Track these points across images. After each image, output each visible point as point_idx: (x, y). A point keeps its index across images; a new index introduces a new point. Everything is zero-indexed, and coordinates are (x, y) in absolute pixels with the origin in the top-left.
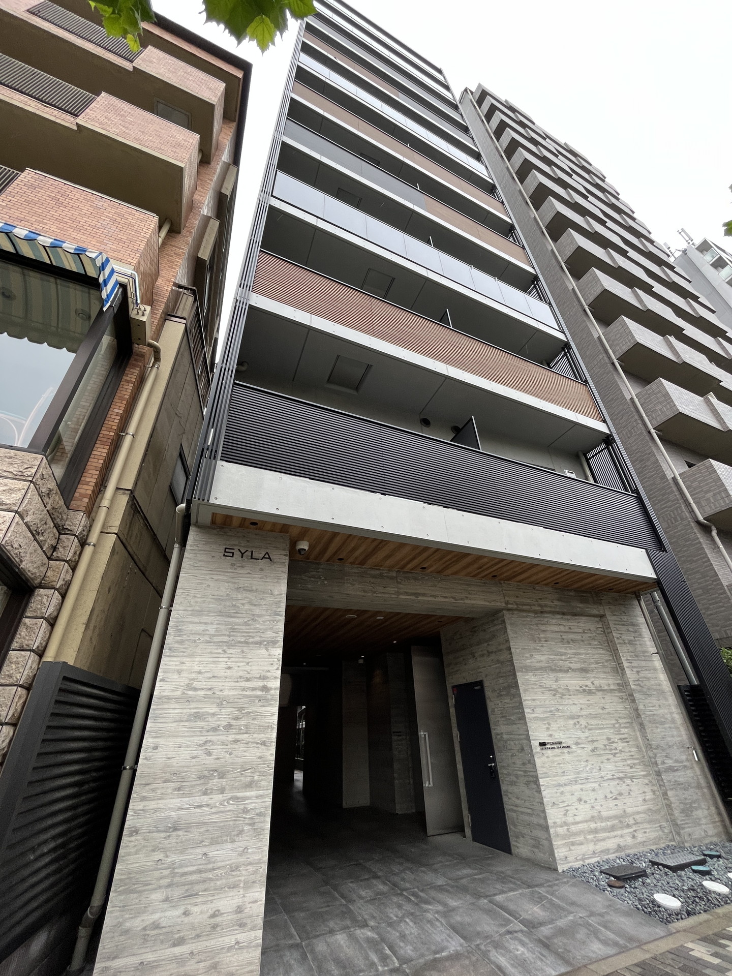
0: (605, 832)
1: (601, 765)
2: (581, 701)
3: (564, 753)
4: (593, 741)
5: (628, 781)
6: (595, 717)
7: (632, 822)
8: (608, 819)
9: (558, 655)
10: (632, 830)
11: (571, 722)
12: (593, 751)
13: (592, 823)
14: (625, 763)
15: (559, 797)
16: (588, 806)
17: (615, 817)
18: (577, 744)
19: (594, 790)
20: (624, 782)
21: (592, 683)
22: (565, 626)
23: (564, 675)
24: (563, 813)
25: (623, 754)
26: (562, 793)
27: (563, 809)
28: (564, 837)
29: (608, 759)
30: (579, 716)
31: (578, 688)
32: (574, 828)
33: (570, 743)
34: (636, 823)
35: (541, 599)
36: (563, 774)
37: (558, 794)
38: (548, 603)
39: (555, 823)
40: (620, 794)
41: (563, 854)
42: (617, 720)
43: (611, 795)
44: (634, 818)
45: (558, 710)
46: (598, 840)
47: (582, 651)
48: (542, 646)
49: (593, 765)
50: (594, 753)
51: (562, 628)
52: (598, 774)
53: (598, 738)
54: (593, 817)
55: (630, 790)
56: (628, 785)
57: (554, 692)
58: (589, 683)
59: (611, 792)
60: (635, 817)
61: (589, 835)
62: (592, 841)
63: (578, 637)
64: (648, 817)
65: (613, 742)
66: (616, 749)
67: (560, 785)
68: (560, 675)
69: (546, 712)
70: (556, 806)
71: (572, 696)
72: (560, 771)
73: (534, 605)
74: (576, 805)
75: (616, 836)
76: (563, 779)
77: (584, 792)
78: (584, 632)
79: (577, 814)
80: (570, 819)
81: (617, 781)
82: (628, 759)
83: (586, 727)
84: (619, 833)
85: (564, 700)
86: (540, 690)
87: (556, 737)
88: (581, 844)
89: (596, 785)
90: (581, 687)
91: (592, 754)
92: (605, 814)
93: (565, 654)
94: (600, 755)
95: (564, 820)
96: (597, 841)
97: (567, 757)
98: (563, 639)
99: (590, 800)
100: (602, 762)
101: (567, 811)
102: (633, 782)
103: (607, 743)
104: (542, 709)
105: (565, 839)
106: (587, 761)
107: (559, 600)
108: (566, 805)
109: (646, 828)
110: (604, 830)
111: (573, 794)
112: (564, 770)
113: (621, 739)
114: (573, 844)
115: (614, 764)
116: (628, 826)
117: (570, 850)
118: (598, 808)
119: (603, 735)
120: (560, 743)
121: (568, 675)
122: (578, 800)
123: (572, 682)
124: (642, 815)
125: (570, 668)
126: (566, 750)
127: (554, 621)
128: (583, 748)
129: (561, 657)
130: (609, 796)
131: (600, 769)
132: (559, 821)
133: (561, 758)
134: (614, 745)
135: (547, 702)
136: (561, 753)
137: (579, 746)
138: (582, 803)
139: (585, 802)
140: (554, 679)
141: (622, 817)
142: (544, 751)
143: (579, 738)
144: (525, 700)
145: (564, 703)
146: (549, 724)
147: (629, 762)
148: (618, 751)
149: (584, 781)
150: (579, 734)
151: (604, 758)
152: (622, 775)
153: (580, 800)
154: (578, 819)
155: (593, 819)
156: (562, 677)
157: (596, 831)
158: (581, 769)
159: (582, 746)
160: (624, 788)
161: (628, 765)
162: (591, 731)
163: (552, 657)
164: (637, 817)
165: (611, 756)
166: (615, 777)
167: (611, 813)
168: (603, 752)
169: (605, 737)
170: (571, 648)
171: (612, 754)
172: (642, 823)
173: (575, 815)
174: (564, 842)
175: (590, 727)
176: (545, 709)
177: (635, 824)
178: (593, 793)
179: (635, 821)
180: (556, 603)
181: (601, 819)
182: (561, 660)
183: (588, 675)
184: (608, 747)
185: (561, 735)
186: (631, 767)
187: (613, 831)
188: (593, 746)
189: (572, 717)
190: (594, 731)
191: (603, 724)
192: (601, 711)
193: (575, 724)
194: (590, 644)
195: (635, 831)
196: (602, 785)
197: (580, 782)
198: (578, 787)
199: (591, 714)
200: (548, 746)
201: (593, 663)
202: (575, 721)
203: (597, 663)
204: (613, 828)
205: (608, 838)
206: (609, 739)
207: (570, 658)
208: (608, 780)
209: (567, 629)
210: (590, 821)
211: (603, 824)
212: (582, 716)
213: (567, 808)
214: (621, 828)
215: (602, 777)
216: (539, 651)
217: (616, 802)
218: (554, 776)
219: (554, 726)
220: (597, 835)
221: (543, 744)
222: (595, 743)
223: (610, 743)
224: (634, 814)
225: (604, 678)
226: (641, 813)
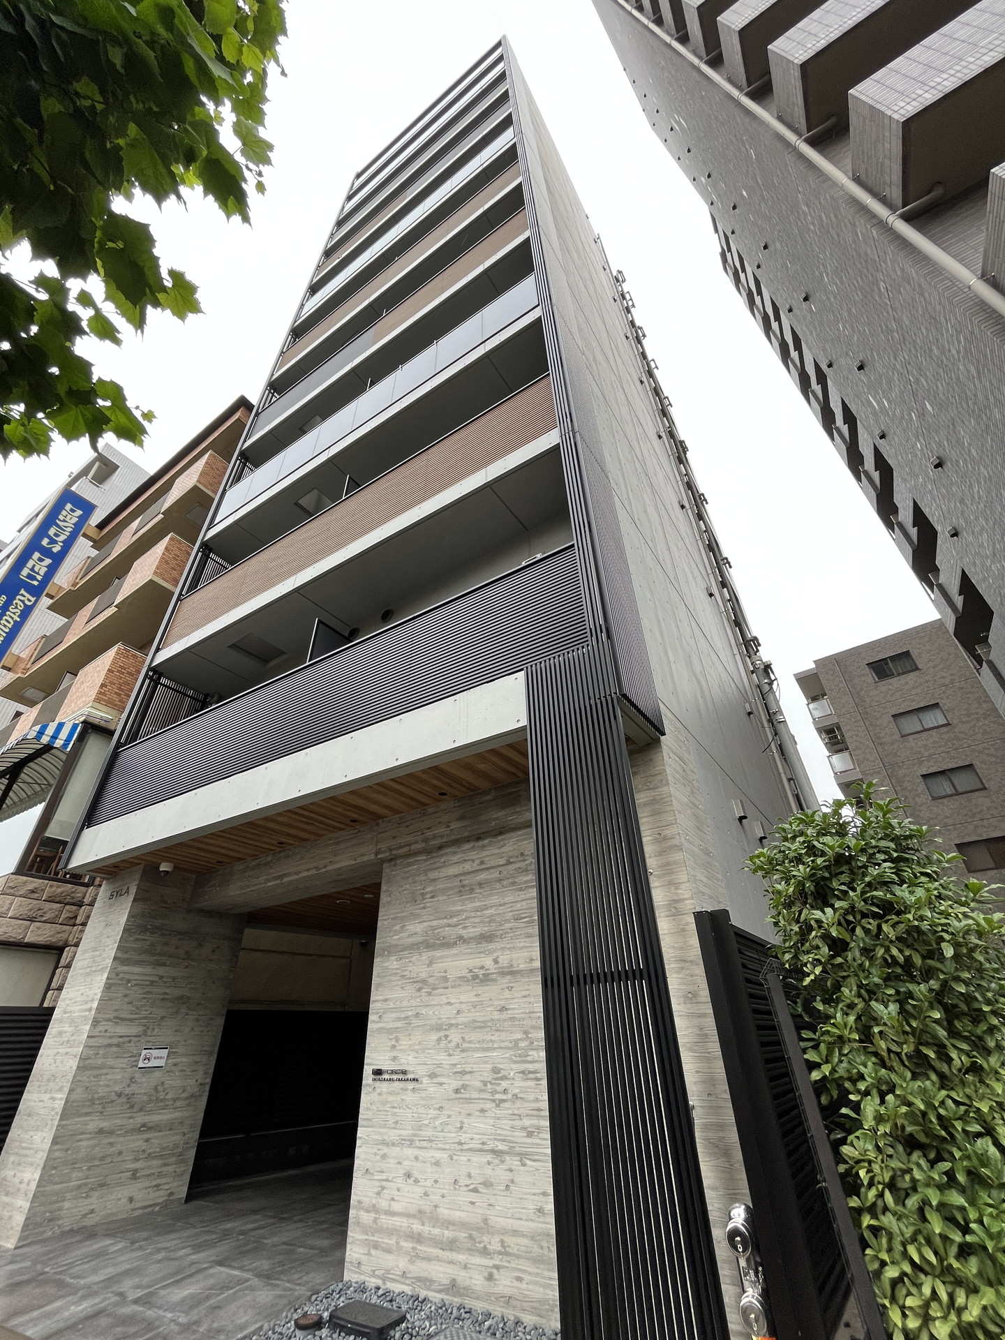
0: (435, 1247)
1: (466, 1121)
2: (463, 998)
3: (407, 1090)
4: (463, 1073)
5: (514, 1162)
6: (482, 1026)
7: (495, 1245)
8: (448, 1224)
9: (446, 918)
10: (490, 1263)
11: (434, 1037)
12: (457, 1091)
13: (415, 1221)
14: (518, 1123)
15: (378, 1162)
16: (419, 1190)
17: (463, 1225)
18: (433, 1075)
19: (437, 1164)
20: (503, 1162)
21: (496, 961)
22: (473, 861)
23: (446, 952)
24: (376, 1190)
25: (518, 1104)
26: (384, 1156)
27: (378, 1184)
28: (365, 1230)
29: (483, 1111)
30: (452, 1025)
31: (465, 973)
32: (385, 1221)
33: (420, 1072)
34: (505, 1252)
35: (429, 829)
36: (394, 1126)
37: (378, 1157)
38: (441, 830)
39: (359, 1202)
40: (487, 1184)
41: (357, 1255)
42: (526, 1033)
43: (468, 1182)
44: (502, 1242)
45: (417, 1015)
46: (417, 1256)
47: (495, 900)
48: (424, 908)
49: (449, 1116)
50: (458, 1096)
51: (468, 867)
52: (454, 1135)
53: (476, 1068)
54: (420, 1212)
55: (512, 1181)
56: (511, 1170)
57: (419, 985)
58: (488, 962)
59: (469, 1176)
60: (506, 1239)
61: (406, 1241)
62: (407, 1253)
63: (494, 875)
64: (536, 1249)
65: (504, 1078)
66: (505, 1091)
67: (384, 1143)
68: (438, 953)
69: (399, 1019)
70: (368, 1176)
71: (450, 990)
72: (391, 1120)
73: (417, 842)
74: (400, 1181)
75: (451, 1262)
76: (393, 1135)
77: (418, 1164)
78: (509, 863)
79: (396, 1198)
80: (383, 1204)
81: (489, 1157)
82: (527, 1116)
83: (458, 1046)
84: (461, 1257)
85: (431, 998)
86: (400, 983)
87: (403, 1061)
88: (388, 1251)
89: (444, 1156)
90: (471, 971)
91: (454, 1096)
92: (444, 1212)
93: (460, 912)
94: (469, 1101)
95: (374, 1201)
96: (415, 1257)
97: (410, 1097)
98: (463, 886)
99: (426, 1180)
100: (469, 1115)
101: (383, 1188)
102: (524, 1165)
103: (489, 1079)
104: (393, 1015)
105: (367, 1235)
106: (441, 1108)
107: (461, 818)
108: (385, 1178)
109: (524, 1271)
110: (437, 1242)
111: (399, 1163)
112: (399, 1118)
113: (523, 1072)
114: (376, 1246)
115: (492, 1121)
116: (485, 1252)
117: (369, 1254)
118: (435, 1198)
119: (486, 1063)
120: (404, 1072)
121: (453, 951)
122: (405, 1174)
123: (458, 963)
124: (526, 1242)
125: (461, 938)
126: (411, 1085)
127: (455, 858)
128: (441, 1084)
129: (450, 921)
130: (464, 1181)
131: (461, 1128)
132: (366, 1201)
133: (398, 1098)
134: (504, 1084)
135: (405, 1003)
136: (401, 1089)
137: (435, 1080)
138: (411, 1181)
139: (416, 1181)
140: (427, 962)
141: (478, 1229)
142: (378, 1084)
143: (439, 1065)
144: (374, 1001)
145: (432, 1003)
146: (397, 1040)
147: (527, 1122)
148: (510, 1096)
149: (424, 1144)
150: (442, 1057)
151: (474, 1107)
152: (501, 1147)
153: (408, 1175)
154: (396, 1207)
155: (420, 1215)
156: (442, 957)
157: (418, 1238)
158: (426, 1122)
159: (441, 1080)
160: (499, 1174)
161: (524, 1128)
162: (464, 1055)
163: (435, 923)
164: (509, 1240)
165: (489, 1105)
166: (486, 1147)
167: (457, 1215)
168: (477, 1096)
169: (489, 1067)
170: (472, 900)
171: (494, 1101)
172: (518, 1257)
173: (393, 1199)
174: (366, 1237)
175: (465, 1045)
176: (398, 1014)
177: (500, 1253)
178: (435, 1168)
179: (504, 1247)
180: (454, 825)
181: (435, 1220)
182: (449, 926)
183: (492, 946)
184: (489, 1086)
185: (410, 1058)
186: (530, 1135)
187: (451, 1250)
188: (461, 1083)
189: (438, 1028)
190: (470, 1053)
191: (492, 1041)
192: (496, 1015)
193: (439, 1040)
194: (513, 884)
195: (497, 1267)
196: (455, 1157)
197: (418, 1144)
198: (410, 1152)
199: (475, 1021)
200: (386, 1076)
201: (507, 921)
202: (442, 1034)
203: (517, 919)
204: (452, 1245)
205: (438, 1259)
206: (496, 1070)
207: (467, 918)
208: (470, 1150)
209: (475, 866)
210: (413, 1216)
211: (436, 1231)
212: (457, 1025)
213: (384, 1183)
214: (469, 1250)
215: (460, 1144)
216: (416, 916)
217: (473, 1197)
218: (380, 1127)
219: (404, 1042)
220: (419, 1247)
221: (378, 1072)
222: (467, 1077)
223: (496, 1079)
224: (504, 1231)
225: (522, 948)
226: (524, 1236)
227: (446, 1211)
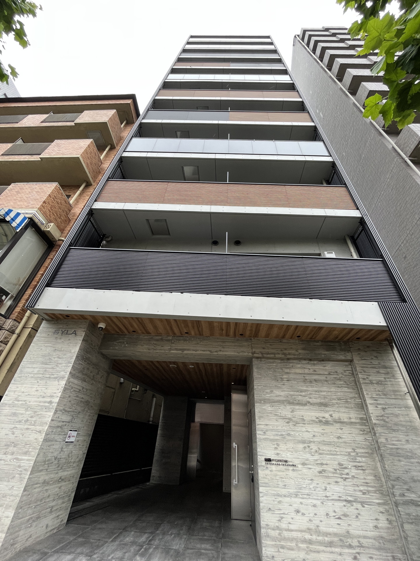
0: (321, 546)
1: (328, 486)
2: (315, 430)
3: (289, 470)
4: (322, 464)
5: (359, 506)
6: (329, 444)
7: (355, 543)
8: (327, 534)
9: (298, 391)
10: (354, 551)
11: (301, 446)
12: (320, 472)
13: (306, 534)
14: (356, 488)
15: (276, 504)
16: (306, 519)
17: (336, 535)
18: (304, 464)
19: (315, 506)
20: (352, 505)
21: (331, 416)
22: (309, 369)
23: (301, 407)
24: (278, 519)
25: (355, 480)
26: (280, 502)
27: (278, 516)
28: (274, 539)
29: (336, 482)
30: (311, 442)
31: (314, 419)
32: (286, 534)
33: (296, 462)
34: (361, 546)
35: (286, 349)
36: (283, 487)
37: (276, 502)
38: (293, 352)
39: (267, 525)
40: (345, 515)
41: (270, 553)
42: (354, 450)
43: (334, 514)
44: (359, 542)
45: (289, 435)
46: (311, 551)
47: (325, 389)
48: (284, 385)
49: (318, 484)
50: (321, 474)
51: (307, 371)
52: (323, 493)
53: (328, 462)
54: (309, 529)
55: (359, 514)
56: (357, 509)
57: (287, 420)
58: (327, 415)
59: (335, 512)
60: (360, 540)
61: (303, 544)
62: (304, 550)
63: (323, 378)
64: (377, 544)
65: (346, 468)
66: (347, 474)
67: (278, 495)
68: (297, 407)
69: (277, 435)
70: (271, 512)
71: (306, 425)
72: (281, 484)
73: (279, 354)
74: (293, 514)
75: (332, 552)
76: (284, 491)
77: (303, 506)
78: (329, 374)
79: (291, 522)
80: (284, 525)
81: (344, 503)
82: (361, 485)
83: (316, 451)
84: (337, 550)
85: (296, 427)
86: (275, 418)
87: (283, 456)
88: (292, 549)
89: (318, 503)
90: (317, 418)
91: (319, 474)
92: (323, 528)
93: (305, 391)
94: (328, 477)
95: (277, 524)
96: (309, 551)
97: (291, 473)
98: (306, 379)
99: (309, 514)
100: (329, 483)
101: (282, 518)
102: (364, 507)
103: (338, 468)
104: (274, 433)
105: (276, 542)
106: (312, 480)
107: (304, 349)
108: (282, 512)
109: (373, 554)
110: (321, 543)
111: (291, 505)
112: (286, 483)
113: (355, 466)
114: (283, 547)
115: (343, 487)
116: (350, 546)
117: (279, 551)
118: (317, 522)
119: (335, 460)
120: (286, 461)
121: (306, 407)
122: (295, 511)
123: (310, 413)
124: (370, 540)
125: (309, 402)
126: (291, 468)
127: (299, 366)
128: (310, 469)
129: (301, 394)
130: (332, 514)
131: (326, 489)
132: (272, 524)
133: (284, 473)
134: (346, 471)
135: (279, 428)
136: (285, 469)
137: (306, 466)
138: (300, 514)
139: (303, 514)
140: (291, 410)
141: (344, 536)
142: (269, 466)
143: (307, 460)
144: (258, 424)
145: (298, 430)
146: (278, 445)
147: (362, 488)
148: (350, 476)
149: (305, 496)
150: (308, 456)
151: (332, 480)
152: (350, 498)
153: (298, 511)
154: (292, 527)
155: (309, 530)
156: (299, 409)
157: (310, 542)
158: (304, 486)
159: (310, 466)
160: (351, 510)
161: (361, 491)
162: (321, 456)
163: (292, 393)
164: (362, 540)
165: (339, 480)
166: (341, 499)
167: (331, 530)
168: (332, 475)
169: (336, 462)
170: (312, 387)
171: (342, 478)
172: (368, 548)
173: (290, 523)
174: (274, 543)
175: (320, 452)
176: (277, 433)
177: (358, 546)
178: (313, 508)
179: (360, 544)
180: (300, 351)
181: (318, 532)
182: (301, 395)
183: (327, 409)
184: (338, 471)
185: (288, 454)
186: (364, 494)
187: (331, 547)
188: (322, 469)
189: (304, 442)
190: (325, 456)
191: (336, 451)
192: (336, 440)
193: (305, 448)
194: (334, 384)
195: (359, 553)
196: (325, 503)
197: (301, 496)
198: (298, 500)
199: (324, 441)
200: (273, 462)
201: (335, 399)
202: (306, 445)
203: (339, 399)
204: (331, 544)
205: (324, 551)
206: (340, 464)
207: (310, 394)
208: (333, 500)
209: (311, 371)
210: (304, 531)
211: (320, 538)
212: (314, 442)
213: (282, 515)
214: (341, 546)
215: (326, 496)
216: (280, 388)
217: (339, 521)
218: (275, 487)
219: (282, 446)
220: (311, 546)
221: (268, 460)
222: (325, 466)
223: (341, 468)
224: (360, 537)
225: (344, 412)
226: (370, 538)
227: (324, 528)
